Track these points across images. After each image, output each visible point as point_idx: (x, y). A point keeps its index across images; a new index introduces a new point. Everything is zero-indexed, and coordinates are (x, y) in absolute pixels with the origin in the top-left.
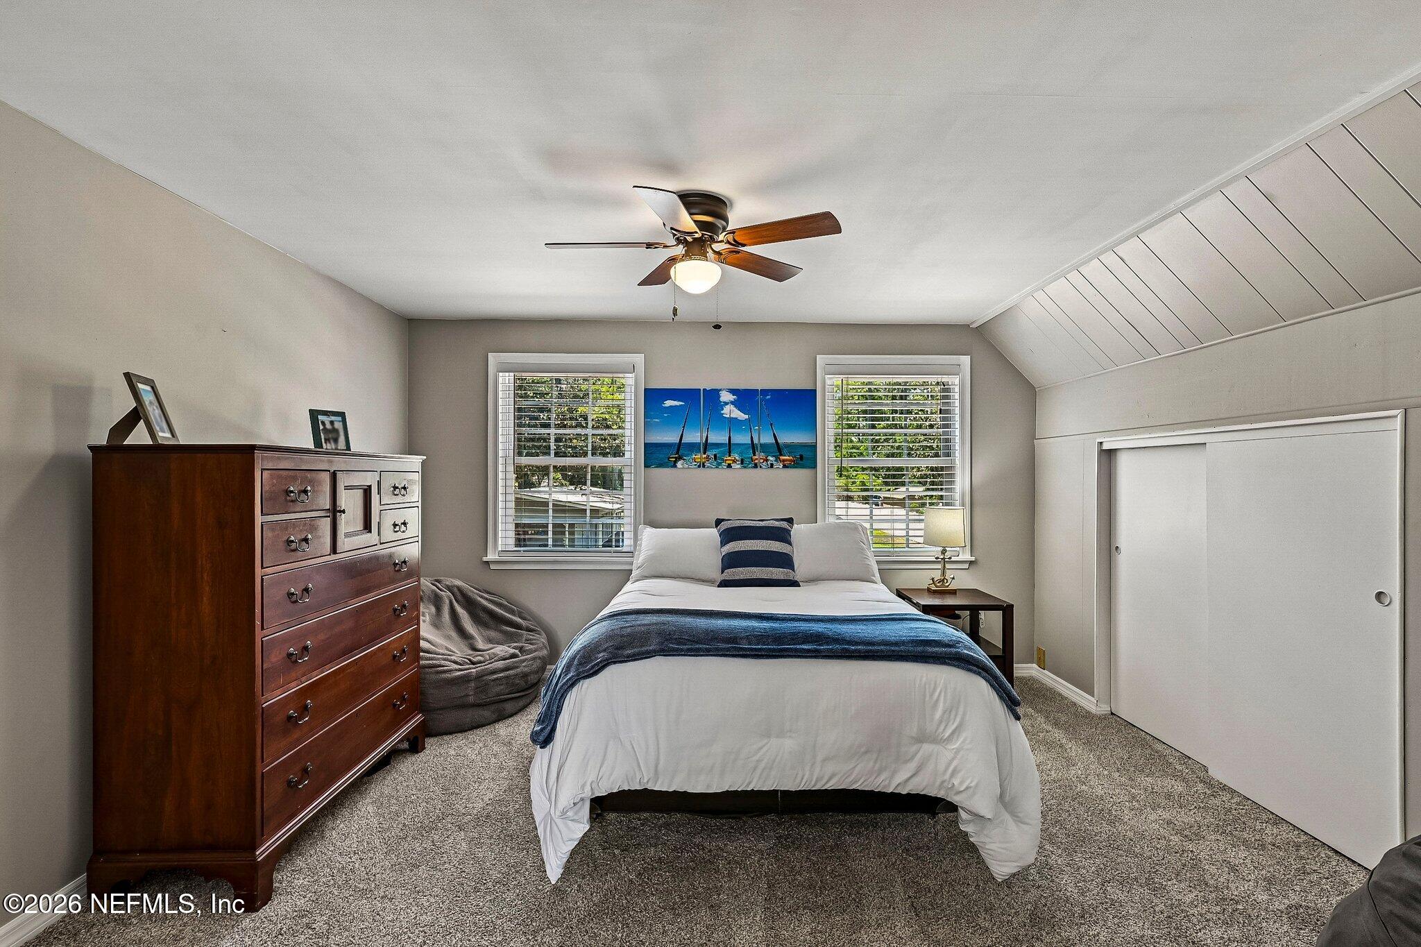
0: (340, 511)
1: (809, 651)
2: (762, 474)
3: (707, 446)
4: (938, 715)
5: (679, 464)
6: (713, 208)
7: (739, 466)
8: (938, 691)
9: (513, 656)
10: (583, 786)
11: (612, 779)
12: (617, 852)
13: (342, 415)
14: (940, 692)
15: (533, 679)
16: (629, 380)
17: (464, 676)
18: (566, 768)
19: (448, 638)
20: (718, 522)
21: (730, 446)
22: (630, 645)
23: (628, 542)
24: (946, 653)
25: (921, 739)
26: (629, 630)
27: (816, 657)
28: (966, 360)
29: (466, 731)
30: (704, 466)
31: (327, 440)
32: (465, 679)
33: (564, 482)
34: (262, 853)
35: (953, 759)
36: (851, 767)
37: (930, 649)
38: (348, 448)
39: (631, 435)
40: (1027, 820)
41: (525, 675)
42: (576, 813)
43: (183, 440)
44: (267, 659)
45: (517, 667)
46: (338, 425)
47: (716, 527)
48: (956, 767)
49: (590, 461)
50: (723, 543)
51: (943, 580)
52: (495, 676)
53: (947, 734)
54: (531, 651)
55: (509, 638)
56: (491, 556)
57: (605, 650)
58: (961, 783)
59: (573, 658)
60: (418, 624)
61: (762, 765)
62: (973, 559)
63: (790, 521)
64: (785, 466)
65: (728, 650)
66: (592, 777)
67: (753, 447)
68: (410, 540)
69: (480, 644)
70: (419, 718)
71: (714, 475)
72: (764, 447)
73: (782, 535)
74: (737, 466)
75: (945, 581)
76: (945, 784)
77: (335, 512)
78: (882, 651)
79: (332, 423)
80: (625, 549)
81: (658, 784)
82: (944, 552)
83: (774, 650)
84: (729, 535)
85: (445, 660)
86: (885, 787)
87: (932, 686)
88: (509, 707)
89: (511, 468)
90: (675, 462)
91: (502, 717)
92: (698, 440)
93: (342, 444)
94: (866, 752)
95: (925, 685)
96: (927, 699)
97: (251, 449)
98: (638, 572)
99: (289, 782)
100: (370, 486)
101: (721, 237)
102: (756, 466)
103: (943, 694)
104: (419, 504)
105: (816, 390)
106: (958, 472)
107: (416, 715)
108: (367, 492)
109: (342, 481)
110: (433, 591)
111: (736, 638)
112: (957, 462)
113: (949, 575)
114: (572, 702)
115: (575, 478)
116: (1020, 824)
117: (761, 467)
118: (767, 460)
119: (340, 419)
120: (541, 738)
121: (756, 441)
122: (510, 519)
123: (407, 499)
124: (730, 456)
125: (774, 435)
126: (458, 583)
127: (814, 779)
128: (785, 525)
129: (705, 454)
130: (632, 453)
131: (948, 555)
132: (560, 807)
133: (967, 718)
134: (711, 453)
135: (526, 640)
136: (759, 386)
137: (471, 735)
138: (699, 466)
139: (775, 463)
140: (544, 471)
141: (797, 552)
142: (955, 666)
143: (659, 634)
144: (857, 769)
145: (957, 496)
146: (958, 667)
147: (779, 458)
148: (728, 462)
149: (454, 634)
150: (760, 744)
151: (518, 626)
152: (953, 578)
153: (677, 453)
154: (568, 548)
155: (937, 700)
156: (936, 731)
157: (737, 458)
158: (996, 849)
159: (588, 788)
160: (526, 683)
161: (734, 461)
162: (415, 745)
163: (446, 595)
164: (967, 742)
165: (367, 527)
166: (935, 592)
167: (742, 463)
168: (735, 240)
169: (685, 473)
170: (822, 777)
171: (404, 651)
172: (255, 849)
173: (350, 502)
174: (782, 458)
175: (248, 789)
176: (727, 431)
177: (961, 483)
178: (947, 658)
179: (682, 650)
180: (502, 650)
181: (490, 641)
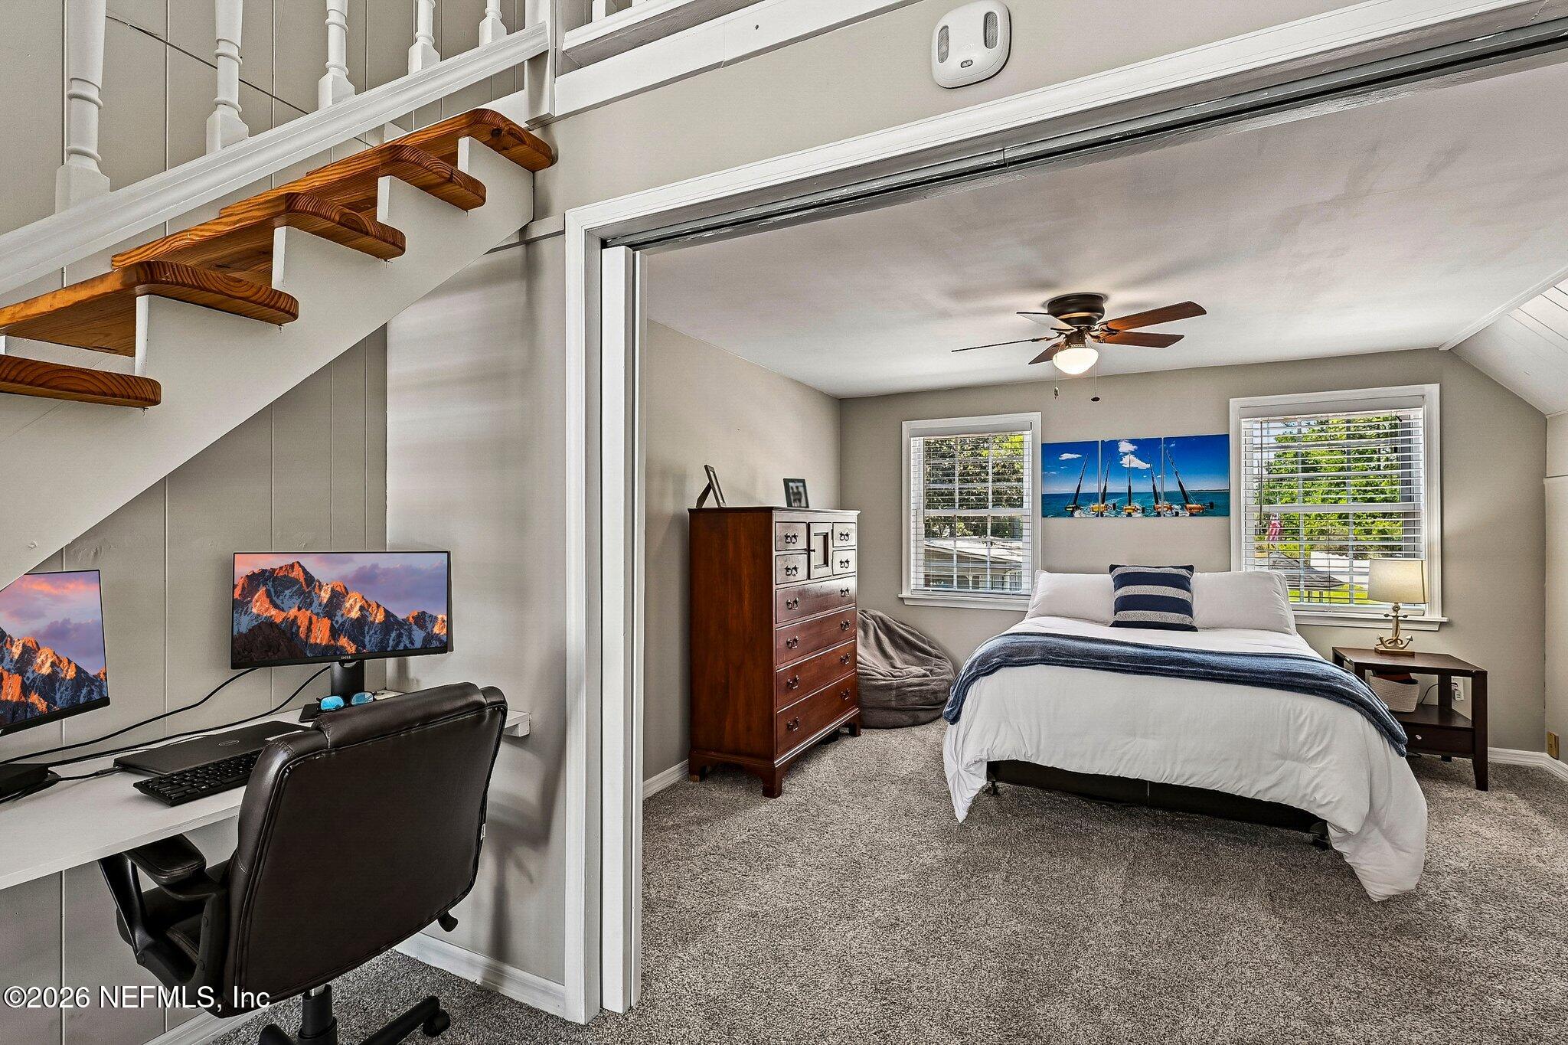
0: (812, 551)
1: (1172, 670)
2: (1166, 523)
3: (1105, 496)
4: (1302, 737)
5: (1077, 514)
6: (1089, 305)
7: (1140, 515)
8: (1304, 716)
9: (925, 676)
10: (982, 751)
11: (1002, 750)
12: (1009, 815)
13: (803, 481)
14: (1306, 718)
15: (941, 696)
16: (1027, 436)
17: (886, 685)
18: (969, 737)
19: (874, 656)
20: (1112, 568)
21: (1130, 496)
22: (1018, 654)
23: (1026, 585)
24: (1315, 685)
25: (1284, 756)
26: (1017, 644)
27: (1180, 677)
28: (1435, 388)
29: (890, 728)
30: (1102, 515)
31: (795, 500)
32: (888, 688)
33: (967, 532)
34: (778, 762)
35: (1316, 777)
36: (1210, 770)
37: (1297, 680)
38: (807, 506)
39: (1031, 485)
40: (1407, 849)
41: (935, 692)
42: (976, 770)
43: (728, 505)
44: (779, 643)
45: (929, 685)
46: (801, 489)
47: (1111, 571)
48: (1318, 784)
49: (991, 512)
50: (1117, 587)
51: (1396, 641)
52: (913, 689)
53: (1311, 754)
54: (939, 674)
55: (922, 662)
56: (905, 594)
57: (998, 657)
58: (1324, 797)
59: (974, 662)
60: (856, 638)
61: (1127, 758)
62: (1445, 619)
63: (1190, 568)
64: (1192, 515)
65: (1099, 664)
66: (988, 745)
67: (1156, 496)
68: (850, 575)
69: (898, 664)
70: (855, 711)
71: (1113, 525)
72: (1169, 496)
73: (1182, 582)
74: (1138, 515)
75: (1399, 642)
76: (1307, 798)
77: (809, 550)
78: (1246, 677)
79: (797, 487)
80: (1022, 592)
81: (1040, 758)
82: (1396, 609)
83: (1140, 668)
84: (1123, 580)
85: (873, 671)
86: (1244, 792)
87: (1297, 712)
88: (922, 716)
89: (921, 519)
90: (1072, 512)
91: (916, 723)
92: (1096, 490)
93: (803, 504)
94: (1226, 760)
95: (1289, 710)
96: (1291, 722)
97: (770, 509)
98: (1033, 610)
99: (788, 725)
100: (827, 533)
101: (1096, 327)
102: (1159, 514)
103: (1308, 720)
104: (856, 547)
105: (1228, 435)
106: (1424, 518)
107: (854, 708)
108: (826, 537)
109: (814, 529)
110: (861, 619)
111: (1107, 656)
112: (1422, 507)
113: (1404, 636)
114: (973, 692)
115: (977, 529)
116: (1398, 851)
117: (1164, 515)
118: (1171, 509)
119: (801, 484)
120: (951, 717)
121: (1158, 490)
122: (921, 563)
123: (848, 543)
124: (1130, 505)
125: (1180, 483)
126: (880, 614)
127: (1175, 776)
128: (1184, 572)
129: (1103, 503)
130: (1030, 505)
131: (1401, 613)
132: (965, 761)
133: (1335, 742)
134: (1110, 503)
135: (935, 665)
136: (1163, 434)
137: (894, 732)
138: (1097, 516)
139: (1180, 511)
140: (948, 521)
141: (1197, 597)
142: (1325, 697)
143: (1042, 648)
144: (1216, 775)
145: (1423, 545)
146: (1329, 698)
147: (1186, 507)
148: (1127, 511)
149: (878, 653)
150: (1127, 740)
151: (929, 654)
152: (1411, 639)
153: (1075, 503)
154: (971, 590)
155: (1302, 725)
156: (1299, 751)
157: (1138, 507)
158: (1370, 870)
159: (985, 753)
160: (936, 698)
161: (1135, 510)
162: (853, 729)
163: (871, 622)
164: (1333, 763)
165: (826, 562)
166: (1382, 653)
167: (1143, 512)
168: (1108, 328)
169: (1082, 521)
170: (1183, 775)
171: (847, 657)
172: (772, 759)
173: (817, 543)
174: (1188, 506)
175: (770, 721)
176: (1127, 480)
177: (1429, 531)
178: (1317, 689)
179: (1060, 661)
180: (916, 670)
181: (906, 662)
